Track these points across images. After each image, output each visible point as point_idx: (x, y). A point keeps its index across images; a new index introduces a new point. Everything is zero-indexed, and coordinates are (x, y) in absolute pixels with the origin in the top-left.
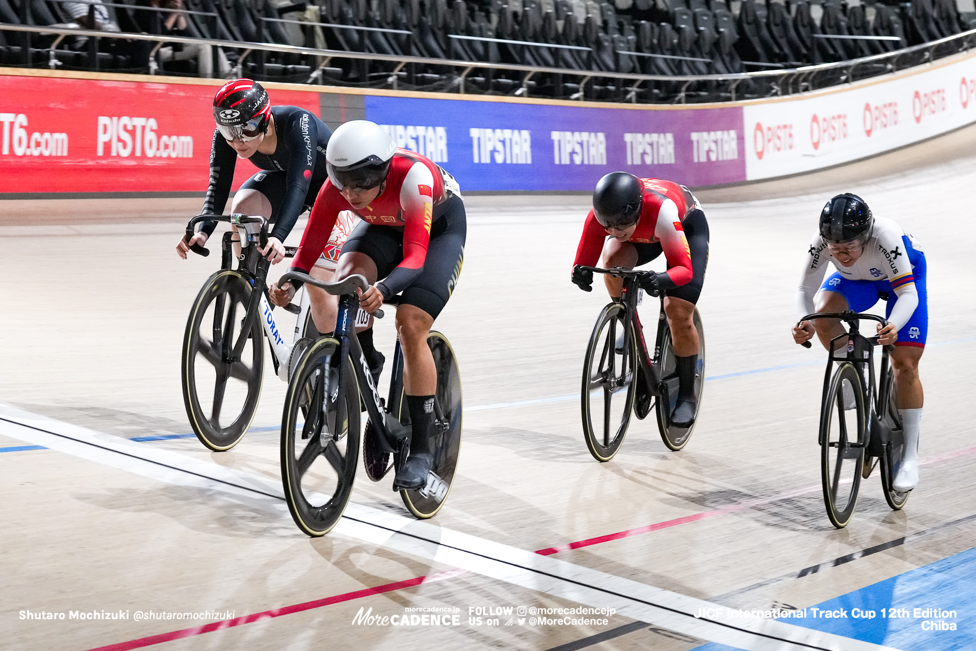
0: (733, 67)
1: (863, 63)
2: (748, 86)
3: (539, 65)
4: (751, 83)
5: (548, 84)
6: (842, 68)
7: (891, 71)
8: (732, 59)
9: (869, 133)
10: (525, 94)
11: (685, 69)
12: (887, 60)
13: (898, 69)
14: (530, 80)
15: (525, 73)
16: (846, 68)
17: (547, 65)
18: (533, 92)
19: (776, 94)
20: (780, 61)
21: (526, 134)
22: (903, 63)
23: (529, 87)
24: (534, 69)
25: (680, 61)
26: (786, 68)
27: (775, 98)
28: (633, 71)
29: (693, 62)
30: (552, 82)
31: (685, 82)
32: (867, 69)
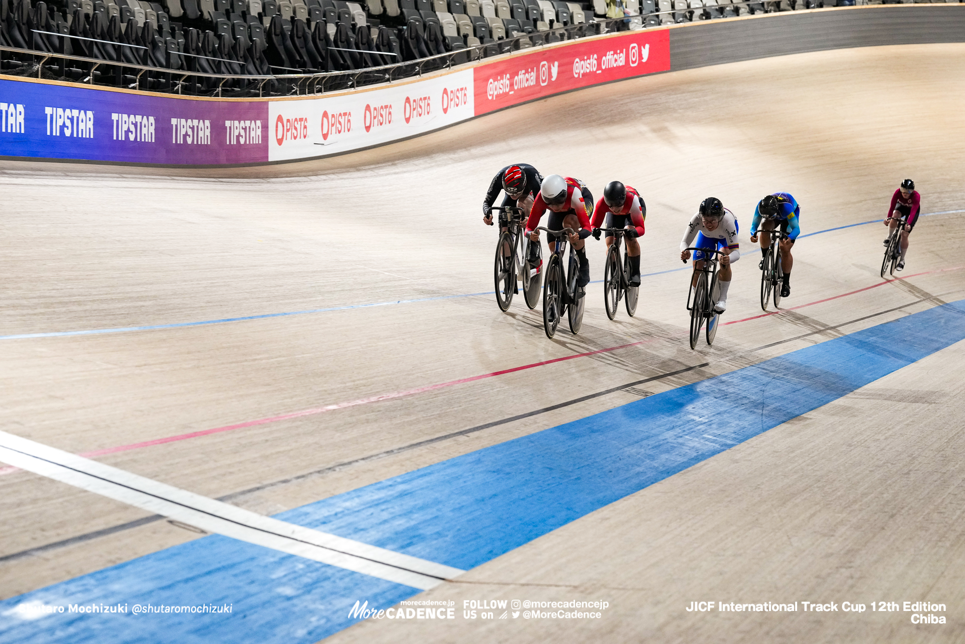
0: (262, 69)
1: (366, 72)
2: (273, 85)
3: (104, 58)
4: (276, 83)
5: (111, 74)
6: (349, 75)
7: (388, 80)
8: (262, 62)
9: (368, 128)
10: (91, 81)
11: (223, 68)
12: (386, 71)
13: (393, 79)
14: (96, 70)
15: (92, 64)
16: (353, 75)
17: (111, 59)
18: (97, 80)
19: (295, 93)
20: (299, 67)
21: (90, 114)
22: (399, 74)
23: (95, 76)
24: (100, 61)
25: (220, 61)
26: (304, 72)
27: (295, 96)
28: (181, 68)
29: (229, 63)
30: (114, 73)
31: (223, 79)
32: (369, 77)
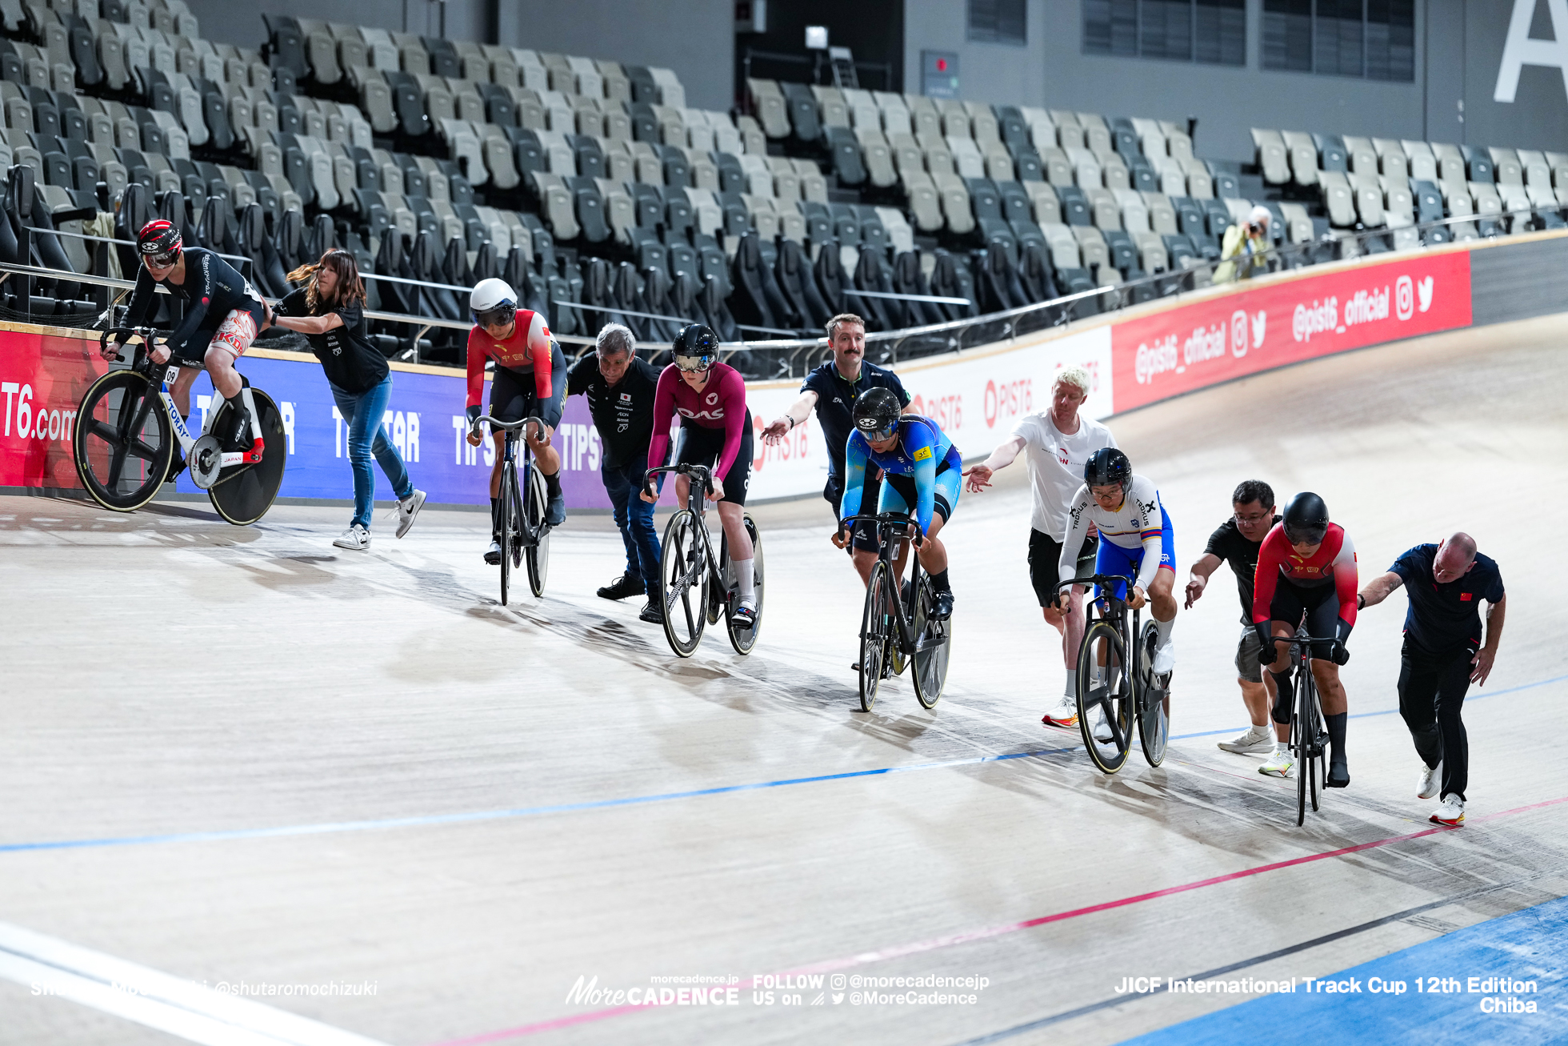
0: (723, 332)
1: (914, 336)
2: (744, 362)
3: (438, 316)
4: (750, 357)
5: (450, 344)
6: (883, 342)
7: (955, 349)
8: (723, 320)
10: (415, 358)
11: (653, 332)
12: (949, 333)
13: (964, 347)
14: (423, 337)
15: (417, 328)
16: (890, 341)
17: (450, 316)
18: (427, 357)
19: (786, 375)
20: (792, 327)
21: (413, 418)
22: (974, 338)
23: (422, 348)
24: (431, 322)
25: (647, 320)
26: (801, 337)
27: (784, 381)
28: (576, 331)
29: (665, 323)
30: (454, 343)
31: (654, 351)
32: (919, 344)
